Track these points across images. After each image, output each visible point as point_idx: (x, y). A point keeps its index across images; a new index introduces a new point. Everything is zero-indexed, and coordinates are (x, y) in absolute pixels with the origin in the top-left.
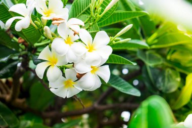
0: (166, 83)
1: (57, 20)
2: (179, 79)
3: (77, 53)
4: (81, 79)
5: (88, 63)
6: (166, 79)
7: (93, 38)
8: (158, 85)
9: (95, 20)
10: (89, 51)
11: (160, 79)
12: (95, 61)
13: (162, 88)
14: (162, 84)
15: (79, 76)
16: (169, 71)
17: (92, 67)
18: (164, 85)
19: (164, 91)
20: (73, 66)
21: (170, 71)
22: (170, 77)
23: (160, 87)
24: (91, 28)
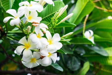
0: (72, 65)
1: (35, 23)
2: (79, 64)
3: (43, 44)
4: (43, 59)
5: (48, 50)
6: (73, 63)
7: (52, 37)
8: (68, 65)
9: (53, 26)
10: (49, 44)
11: (69, 62)
12: (52, 50)
13: (70, 67)
14: (70, 65)
15: (42, 58)
16: (74, 58)
17: (49, 53)
18: (71, 66)
19: (71, 69)
20: (39, 51)
21: (76, 59)
22: (75, 61)
23: (69, 66)
24: (50, 30)
